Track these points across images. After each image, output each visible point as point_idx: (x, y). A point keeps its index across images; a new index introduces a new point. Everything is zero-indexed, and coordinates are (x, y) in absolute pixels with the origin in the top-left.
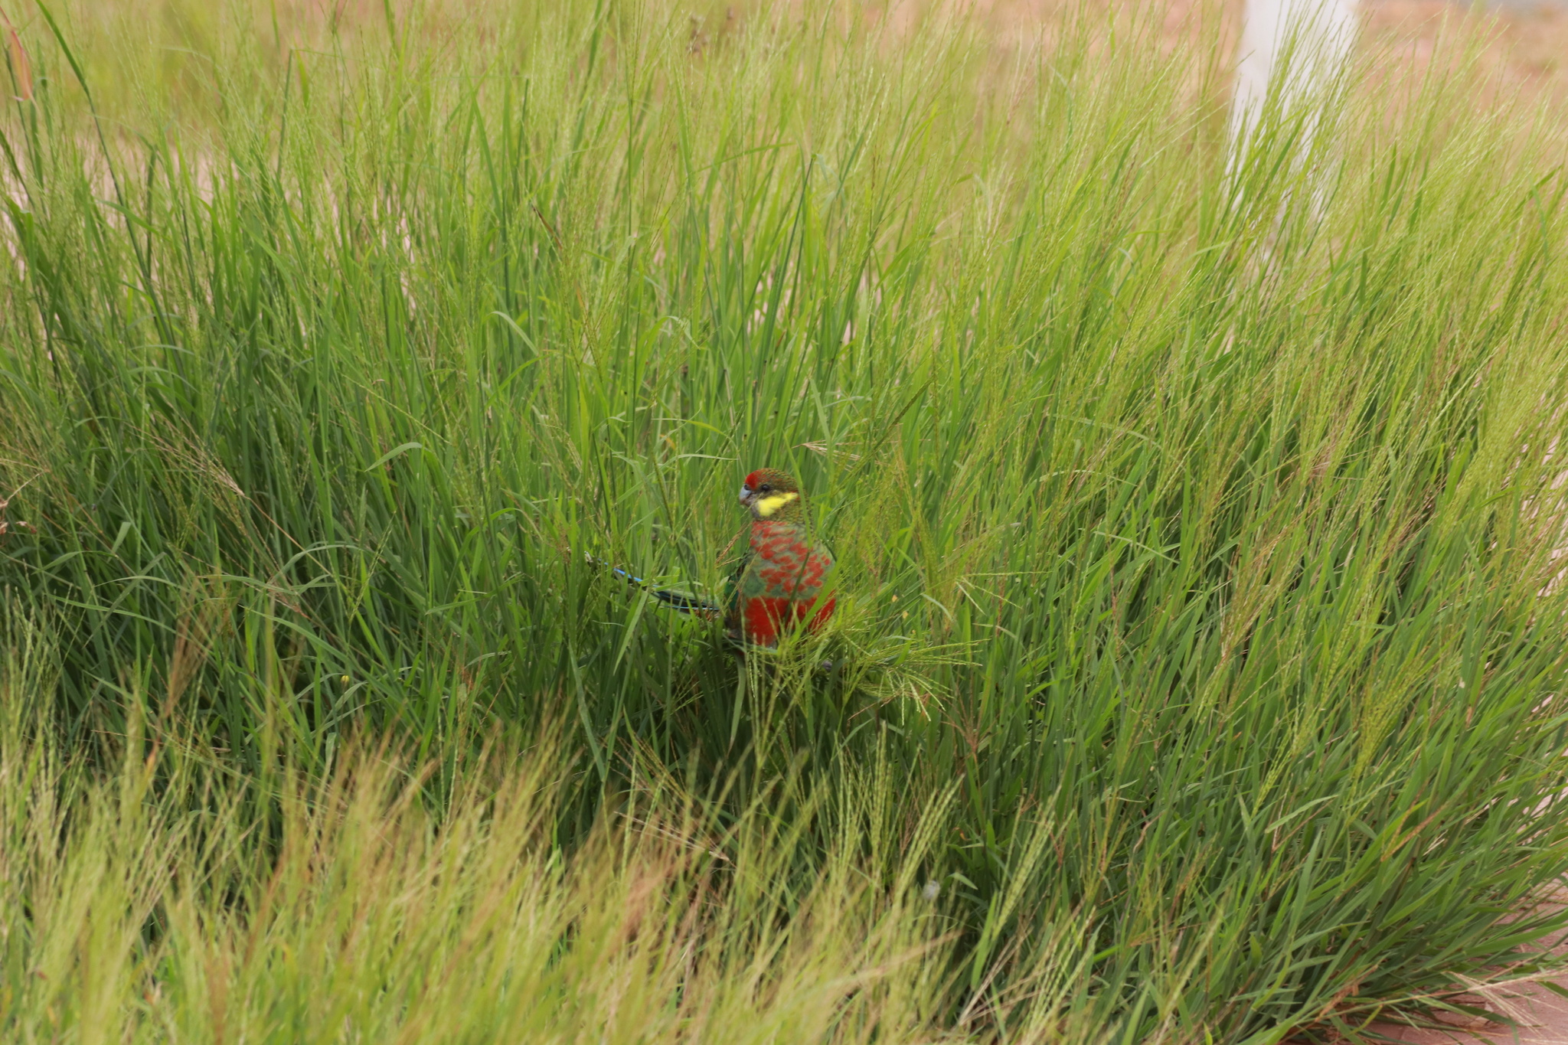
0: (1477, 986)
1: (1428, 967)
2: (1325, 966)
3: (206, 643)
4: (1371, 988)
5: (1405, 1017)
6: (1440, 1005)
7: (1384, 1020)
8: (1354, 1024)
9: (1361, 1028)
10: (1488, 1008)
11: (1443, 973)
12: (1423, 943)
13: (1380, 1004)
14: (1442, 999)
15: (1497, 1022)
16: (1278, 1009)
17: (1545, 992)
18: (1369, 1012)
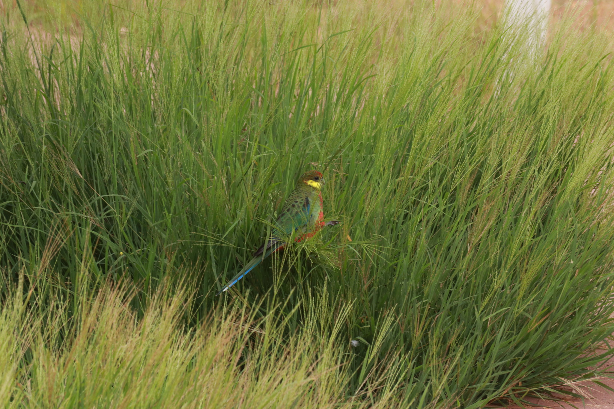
0: (568, 383)
1: (550, 375)
2: (508, 374)
3: (62, 241)
4: (526, 383)
5: (538, 394)
6: (552, 390)
7: (530, 395)
8: (519, 397)
9: (521, 399)
10: (574, 392)
11: (555, 377)
12: (548, 365)
13: (528, 390)
14: (554, 388)
15: (577, 397)
16: (489, 391)
17: (597, 386)
18: (524, 393)
